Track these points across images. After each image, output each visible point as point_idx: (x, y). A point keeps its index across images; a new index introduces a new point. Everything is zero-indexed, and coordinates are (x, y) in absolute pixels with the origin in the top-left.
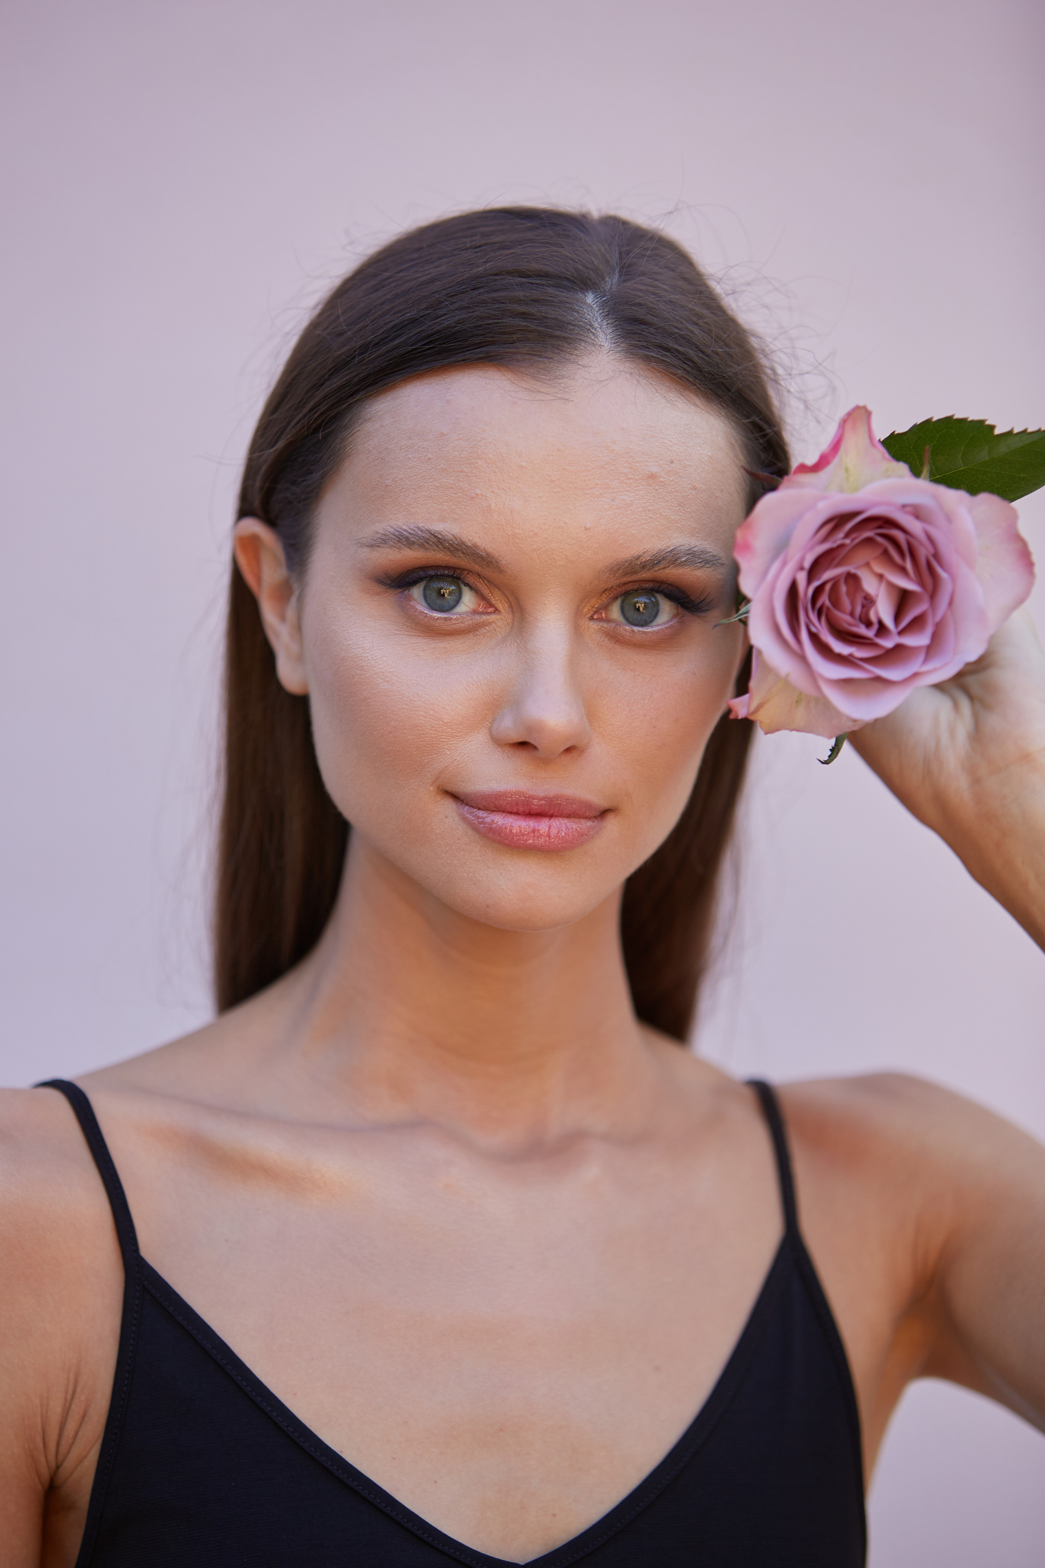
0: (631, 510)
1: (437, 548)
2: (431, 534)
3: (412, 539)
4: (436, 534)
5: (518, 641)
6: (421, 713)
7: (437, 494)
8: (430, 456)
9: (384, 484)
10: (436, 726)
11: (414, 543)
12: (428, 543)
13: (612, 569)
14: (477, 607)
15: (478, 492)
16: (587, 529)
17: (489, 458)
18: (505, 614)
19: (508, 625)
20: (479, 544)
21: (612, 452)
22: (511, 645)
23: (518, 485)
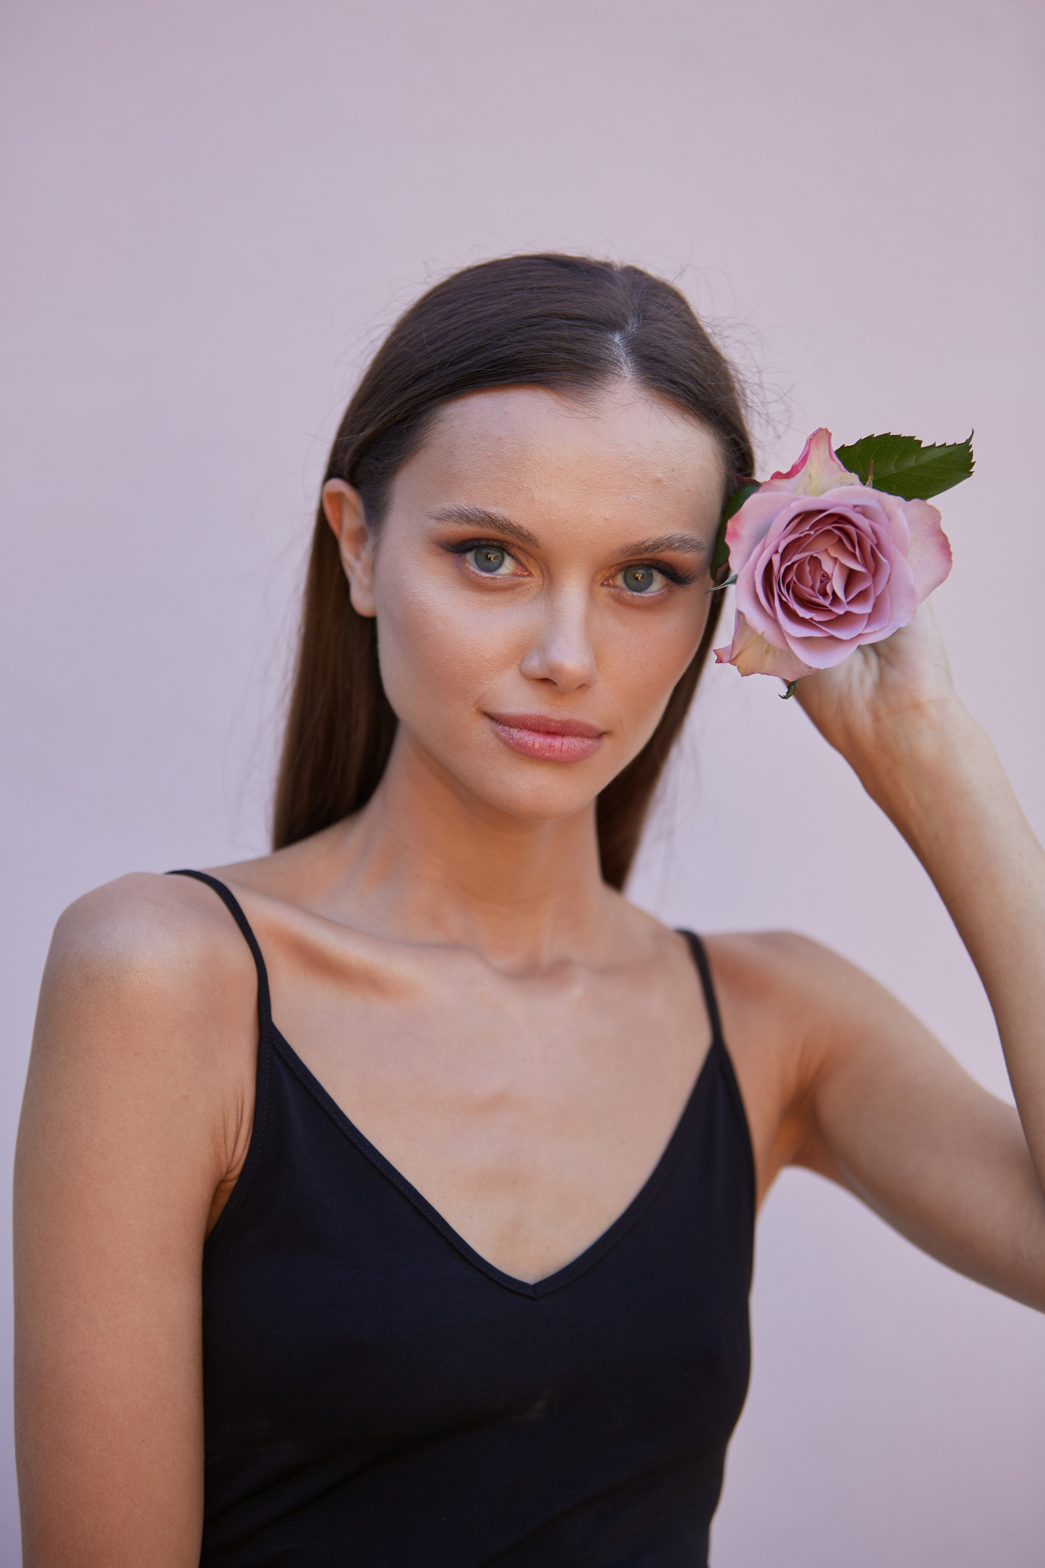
0: (640, 506)
1: (490, 526)
2: (486, 514)
3: (471, 517)
4: (490, 515)
5: (546, 600)
6: (468, 651)
7: (493, 484)
8: (489, 454)
9: (452, 472)
10: (479, 661)
11: (472, 520)
12: (483, 522)
13: (623, 550)
14: (515, 572)
15: (525, 485)
16: (607, 519)
17: (535, 460)
18: (537, 578)
19: (538, 586)
20: (523, 525)
21: (629, 461)
22: (540, 602)
23: (556, 482)
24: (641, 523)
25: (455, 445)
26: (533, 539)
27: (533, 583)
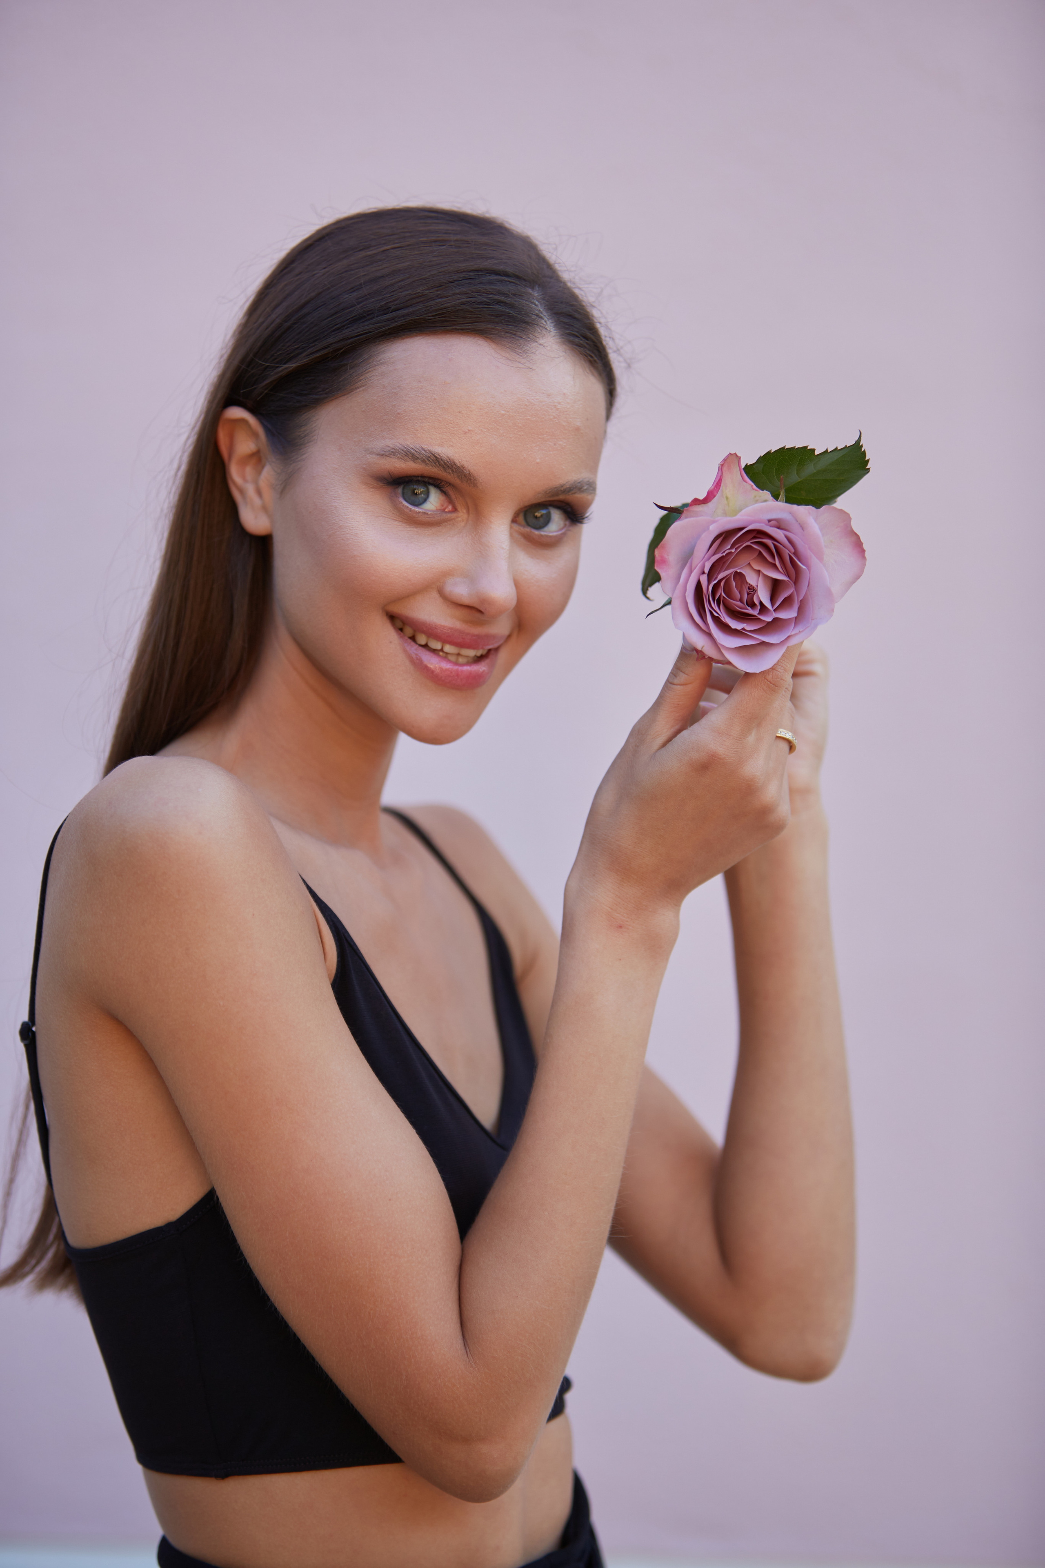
1: (434, 464)
2: (432, 454)
3: (417, 455)
11: (417, 458)
12: (429, 460)
14: (443, 506)
15: (470, 428)
16: (538, 463)
17: (480, 405)
18: (462, 514)
19: (463, 521)
20: (466, 466)
21: (557, 409)
22: (466, 536)
23: (498, 427)
24: (564, 467)
25: (399, 386)
26: (472, 479)
27: (460, 519)
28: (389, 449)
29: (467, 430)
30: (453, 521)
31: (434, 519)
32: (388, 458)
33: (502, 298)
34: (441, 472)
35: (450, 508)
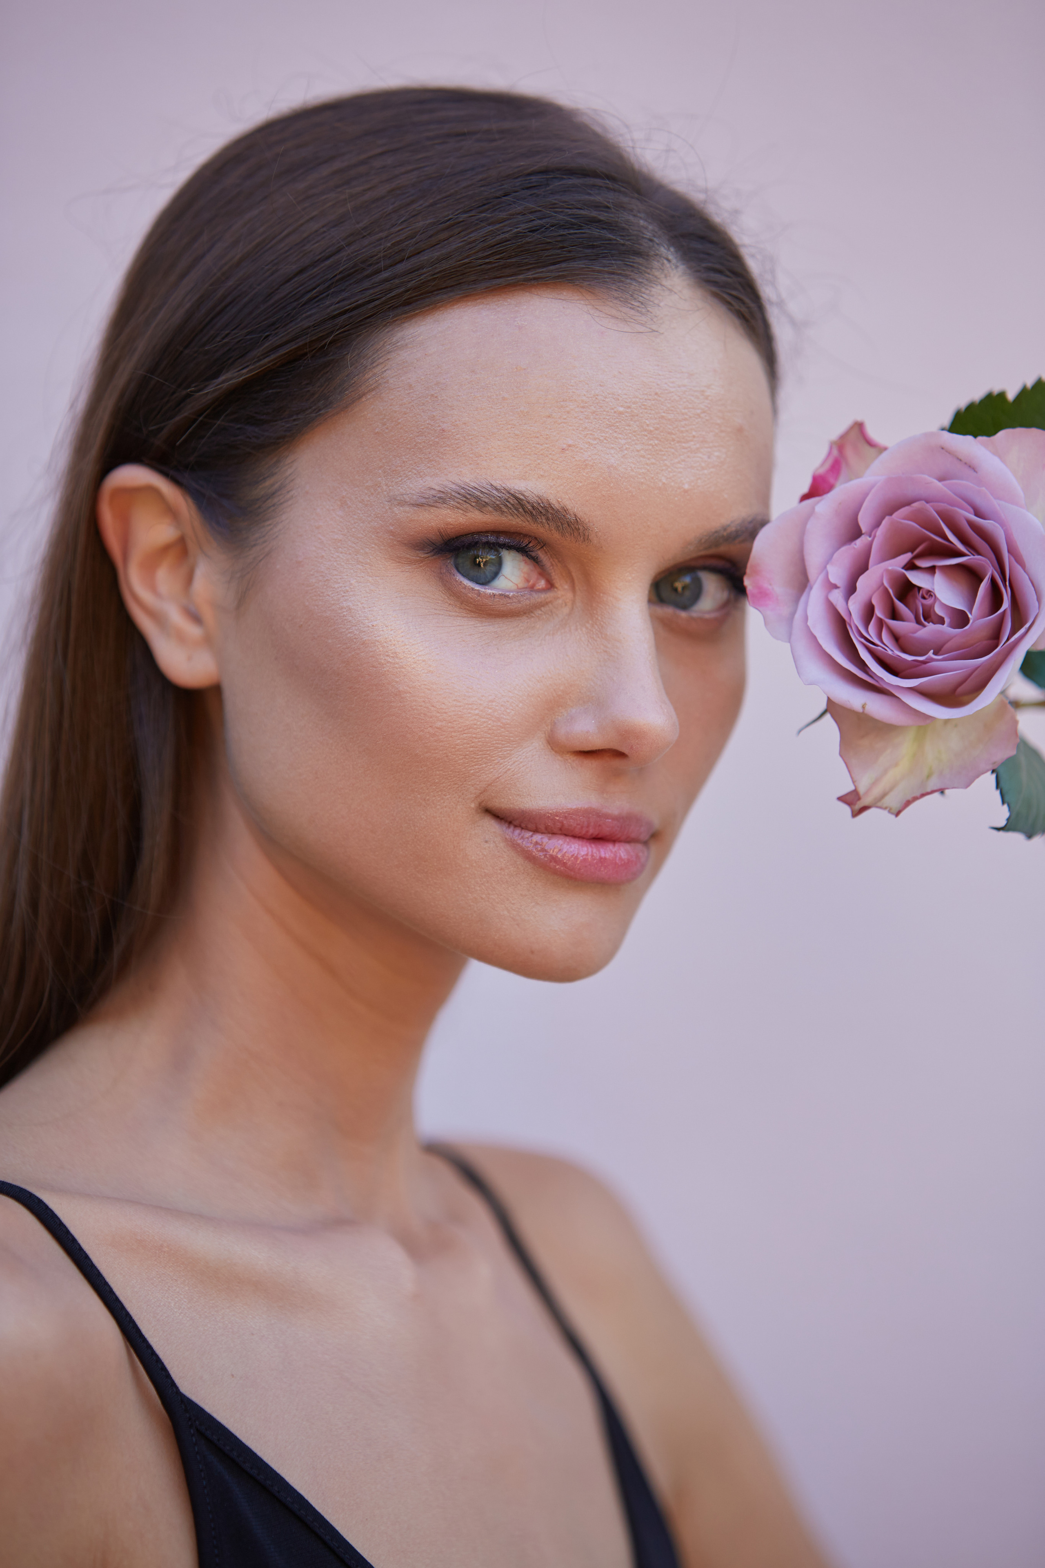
7: (517, 444)
8: (504, 396)
10: (494, 728)
12: (506, 506)
14: (528, 581)
15: (570, 442)
16: (686, 491)
17: (583, 401)
18: (563, 592)
19: (566, 605)
20: (569, 507)
21: (707, 398)
22: (576, 630)
23: (615, 435)
24: (726, 496)
26: (581, 528)
27: (560, 601)
28: (433, 492)
29: (565, 446)
30: (550, 605)
31: (520, 605)
32: (432, 510)
33: (594, 214)
34: (527, 523)
35: (542, 584)
